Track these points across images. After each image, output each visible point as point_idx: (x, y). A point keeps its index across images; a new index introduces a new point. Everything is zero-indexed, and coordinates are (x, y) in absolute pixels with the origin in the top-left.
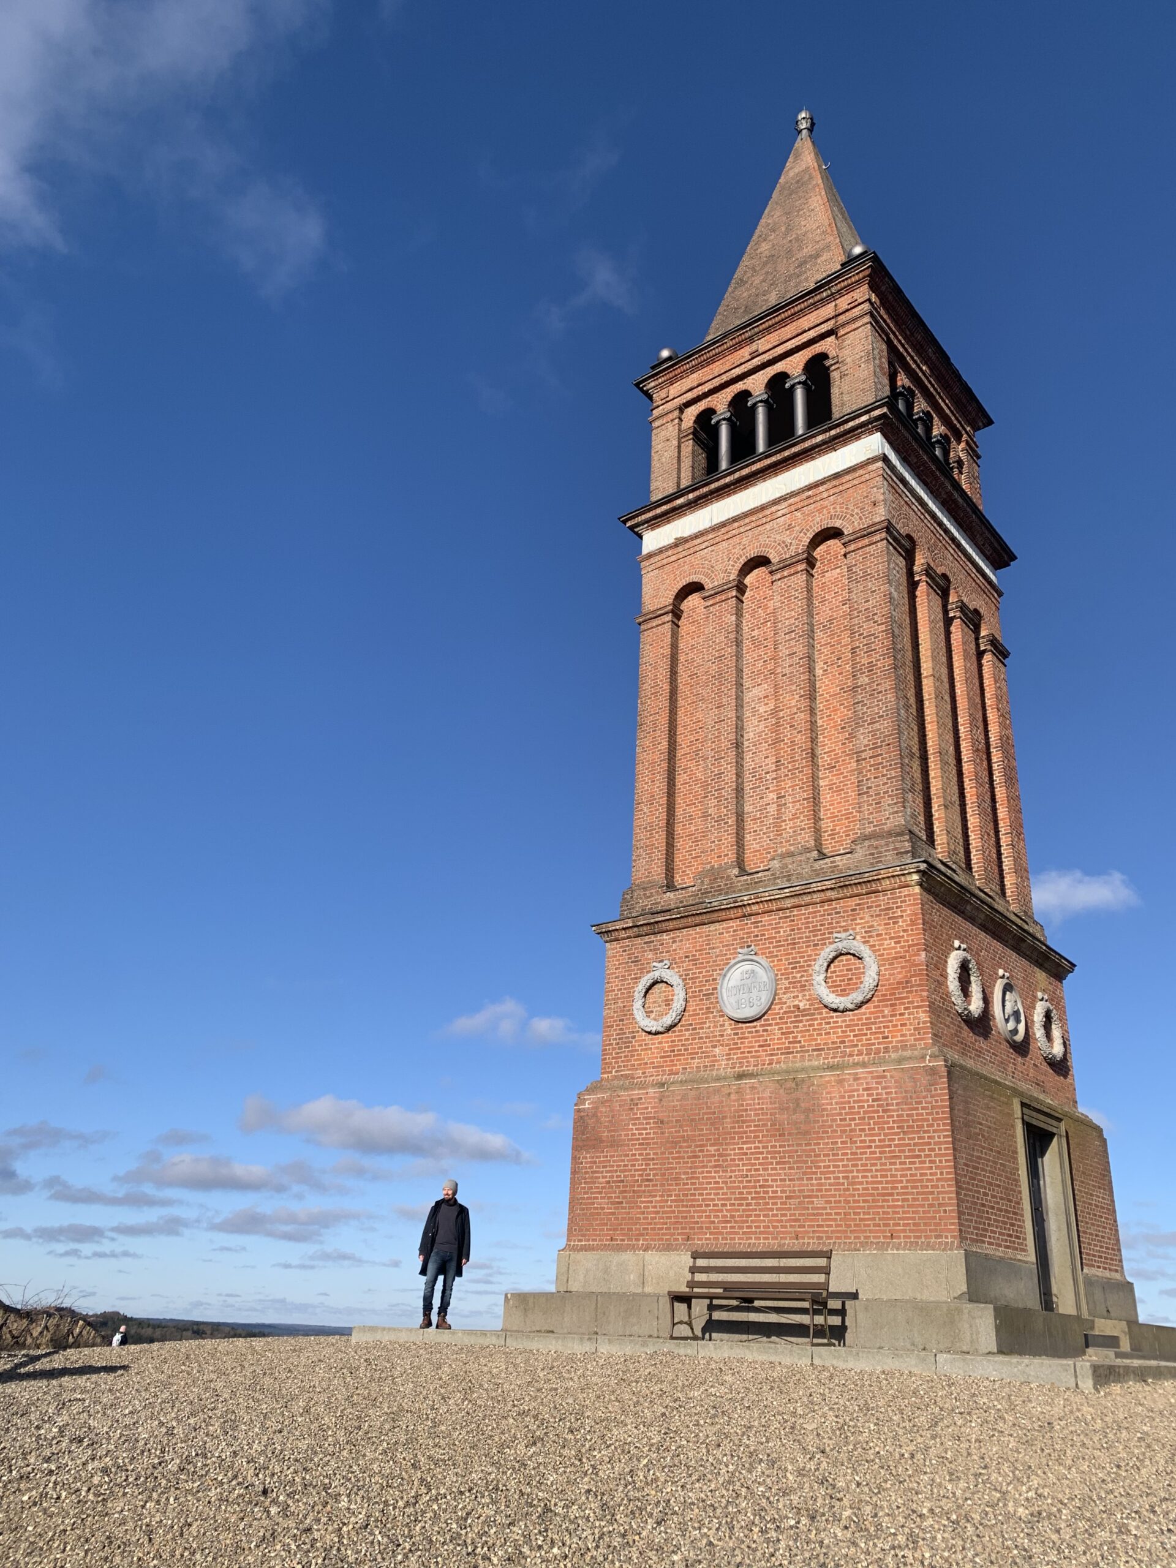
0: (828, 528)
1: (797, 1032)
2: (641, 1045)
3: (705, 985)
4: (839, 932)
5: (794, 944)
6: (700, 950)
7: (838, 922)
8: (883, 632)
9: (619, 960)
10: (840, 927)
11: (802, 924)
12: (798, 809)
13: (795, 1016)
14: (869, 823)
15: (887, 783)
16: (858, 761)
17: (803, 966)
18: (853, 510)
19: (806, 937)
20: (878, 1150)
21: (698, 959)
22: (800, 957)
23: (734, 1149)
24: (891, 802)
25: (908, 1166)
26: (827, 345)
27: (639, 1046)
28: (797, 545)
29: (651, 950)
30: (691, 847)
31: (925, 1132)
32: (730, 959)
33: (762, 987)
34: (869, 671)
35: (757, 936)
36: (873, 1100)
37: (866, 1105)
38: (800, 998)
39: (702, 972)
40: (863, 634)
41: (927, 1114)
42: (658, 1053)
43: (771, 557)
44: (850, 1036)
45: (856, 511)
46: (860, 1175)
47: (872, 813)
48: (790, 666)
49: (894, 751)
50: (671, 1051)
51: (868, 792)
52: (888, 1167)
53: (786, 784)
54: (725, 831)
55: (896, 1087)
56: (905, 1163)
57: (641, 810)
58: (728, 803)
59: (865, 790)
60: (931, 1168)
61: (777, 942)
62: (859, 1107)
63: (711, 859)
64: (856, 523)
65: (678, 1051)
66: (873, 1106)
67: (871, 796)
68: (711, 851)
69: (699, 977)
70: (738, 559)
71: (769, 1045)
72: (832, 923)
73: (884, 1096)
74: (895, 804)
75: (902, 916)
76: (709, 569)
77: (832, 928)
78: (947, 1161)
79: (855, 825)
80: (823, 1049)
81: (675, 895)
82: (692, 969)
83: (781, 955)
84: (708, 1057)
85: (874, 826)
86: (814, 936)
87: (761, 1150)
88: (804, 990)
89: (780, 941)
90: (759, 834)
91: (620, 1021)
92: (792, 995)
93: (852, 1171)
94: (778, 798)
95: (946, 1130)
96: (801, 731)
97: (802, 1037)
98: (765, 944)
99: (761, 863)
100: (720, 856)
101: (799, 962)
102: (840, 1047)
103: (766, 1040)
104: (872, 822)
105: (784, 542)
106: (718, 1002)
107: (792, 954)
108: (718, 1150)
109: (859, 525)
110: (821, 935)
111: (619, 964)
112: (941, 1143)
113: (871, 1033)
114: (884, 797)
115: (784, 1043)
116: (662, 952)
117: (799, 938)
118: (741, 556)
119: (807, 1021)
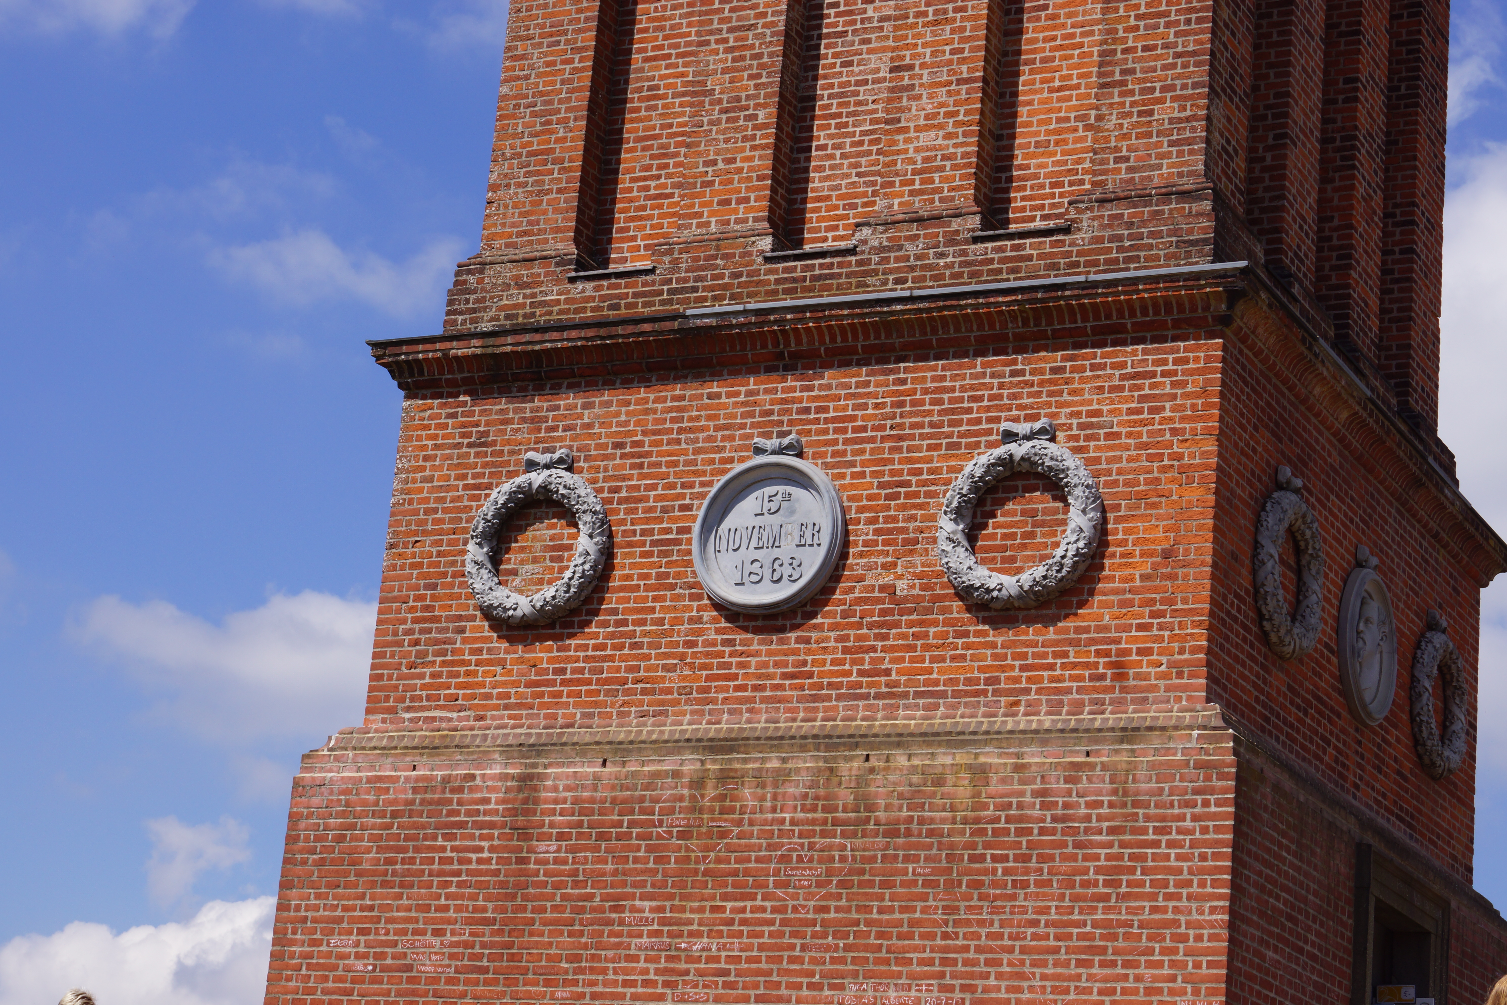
1: (884, 649)
2: (480, 651)
3: (660, 520)
4: (1016, 420)
5: (901, 438)
6: (655, 433)
7: (1014, 396)
9: (435, 437)
10: (1020, 407)
11: (926, 391)
12: (941, 105)
13: (883, 612)
14: (1117, 160)
15: (1174, 66)
17: (916, 495)
19: (932, 425)
20: (1052, 931)
21: (649, 454)
22: (911, 472)
23: (702, 910)
24: (1176, 114)
25: (1120, 970)
27: (473, 652)
29: (523, 420)
30: (649, 168)
31: (1168, 897)
32: (731, 460)
33: (808, 534)
35: (807, 410)
36: (1054, 819)
37: (1036, 827)
38: (899, 570)
39: (654, 487)
41: (1179, 857)
42: (520, 673)
44: (1012, 668)
46: (1004, 984)
47: (1126, 137)
50: (557, 671)
51: (1124, 83)
52: (1073, 971)
53: (918, 36)
54: (745, 139)
55: (1115, 792)
56: (1113, 964)
57: (523, 57)
58: (762, 66)
59: (1117, 77)
60: (1173, 979)
61: (855, 430)
62: (1020, 832)
63: (703, 205)
65: (574, 671)
66: (1053, 831)
67: (1132, 92)
68: (705, 184)
69: (646, 499)
71: (810, 675)
72: (1000, 397)
73: (1083, 811)
74: (1188, 119)
75: (1174, 397)
77: (999, 408)
78: (1210, 965)
79: (1078, 162)
80: (943, 695)
81: (597, 289)
82: (630, 478)
83: (863, 463)
84: (653, 691)
85: (1130, 169)
86: (952, 423)
87: (768, 916)
88: (911, 552)
89: (864, 429)
90: (832, 157)
91: (427, 587)
92: (880, 560)
93: (986, 976)
94: (892, 70)
95: (1220, 897)
97: (893, 661)
98: (826, 432)
99: (828, 229)
100: (728, 202)
101: (908, 484)
102: (985, 693)
103: (804, 663)
104: (1127, 159)
106: (689, 564)
107: (891, 461)
108: (661, 909)
110: (970, 422)
111: (436, 447)
112: (1199, 925)
113: (1064, 666)
114: (1161, 101)
115: (849, 673)
116: (555, 429)
117: (913, 426)
119: (910, 624)
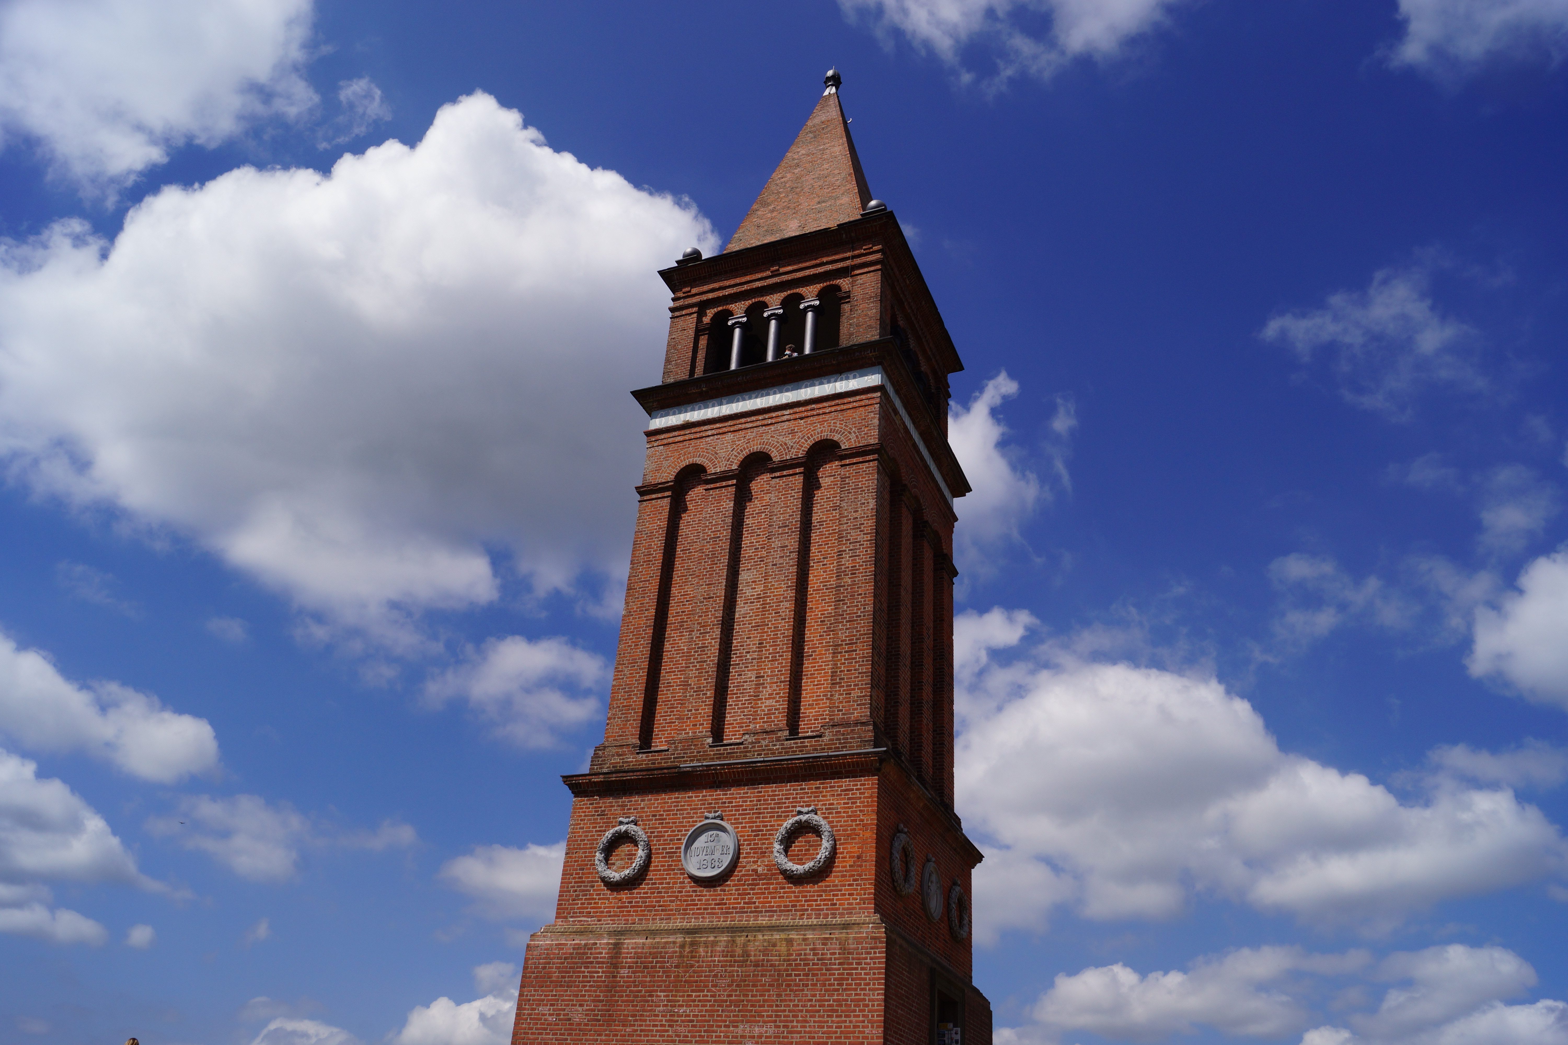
0: (827, 439)
1: (753, 894)
2: (599, 894)
3: (669, 844)
4: (802, 806)
5: (760, 813)
6: (668, 811)
7: (801, 798)
8: (867, 541)
9: (585, 812)
10: (804, 802)
11: (769, 796)
12: (774, 690)
13: (753, 880)
14: (838, 711)
15: (858, 677)
16: (834, 653)
17: (765, 835)
18: (851, 429)
19: (771, 808)
20: (817, 1003)
21: (665, 819)
22: (764, 826)
23: (683, 996)
24: (859, 694)
25: (843, 1019)
26: (844, 283)
27: (597, 895)
28: (798, 449)
29: (618, 806)
30: (667, 712)
31: (862, 989)
32: (696, 821)
33: (725, 850)
34: (851, 574)
35: (725, 803)
36: (818, 959)
37: (811, 963)
38: (759, 863)
39: (667, 832)
40: (849, 540)
41: (865, 974)
42: (615, 903)
43: (772, 455)
44: (802, 901)
45: (854, 429)
46: (799, 1025)
47: (841, 702)
48: (781, 557)
49: (867, 649)
50: (629, 902)
51: (840, 683)
52: (826, 1019)
53: (766, 665)
54: (702, 702)
55: (841, 949)
56: (841, 1016)
57: (621, 671)
58: (709, 676)
59: (838, 681)
60: (863, 1021)
61: (743, 810)
62: (805, 965)
63: (686, 726)
64: (852, 440)
65: (636, 902)
66: (818, 964)
67: (843, 686)
68: (687, 718)
69: (664, 836)
70: (741, 451)
71: (725, 904)
72: (796, 798)
73: (829, 956)
74: (863, 696)
75: (861, 798)
76: (713, 455)
77: (796, 802)
78: (878, 1016)
79: (824, 711)
80: (775, 912)
81: (647, 757)
82: (658, 828)
83: (746, 823)
84: (665, 910)
85: (843, 714)
86: (779, 808)
87: (709, 998)
88: (764, 857)
89: (746, 810)
90: (734, 709)
91: (580, 869)
92: (752, 860)
93: (793, 1021)
94: (756, 678)
95: (881, 989)
96: (785, 619)
97: (757, 898)
98: (732, 811)
99: (732, 735)
100: (696, 725)
101: (762, 831)
102: (791, 911)
103: (723, 899)
104: (842, 710)
105: (786, 444)
106: (680, 861)
107: (756, 822)
108: (668, 996)
109: (855, 442)
110: (785, 807)
111: (585, 816)
112: (873, 1000)
113: (821, 900)
114: (854, 689)
115: (740, 903)
116: (630, 809)
117: (764, 809)
118: (745, 449)
119: (763, 884)
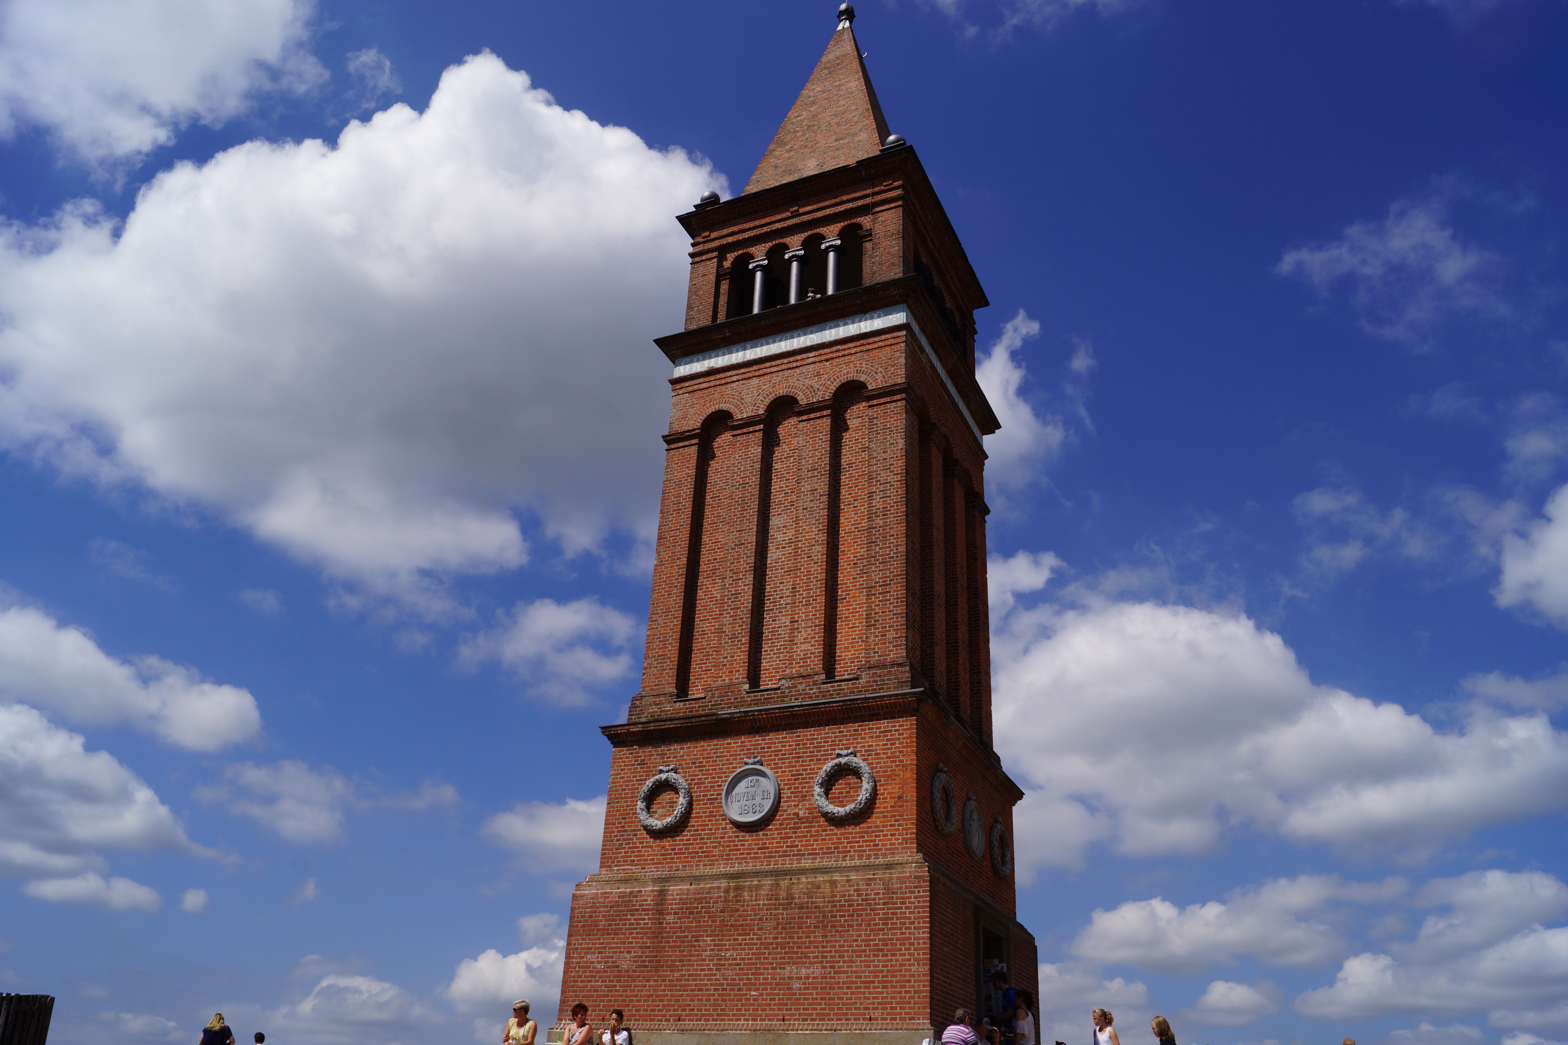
0: (853, 380)
1: (796, 837)
2: (643, 843)
3: (710, 791)
4: (841, 749)
5: (799, 757)
6: (707, 758)
7: (840, 741)
8: (897, 481)
9: (625, 762)
10: (843, 745)
11: (807, 740)
12: (809, 634)
13: (795, 823)
14: (874, 653)
15: (893, 618)
16: (868, 595)
17: (805, 778)
18: (877, 369)
19: (810, 752)
20: (863, 943)
21: (705, 766)
22: (804, 770)
23: (730, 940)
24: (895, 636)
25: (889, 958)
26: (865, 221)
27: (640, 843)
28: (824, 391)
29: (658, 755)
30: (703, 660)
31: (907, 928)
32: (736, 768)
33: (766, 795)
34: (883, 515)
35: (764, 748)
36: (862, 900)
37: (855, 903)
38: (800, 807)
39: (707, 778)
40: (879, 481)
41: (910, 913)
42: (658, 851)
43: (799, 398)
44: (844, 843)
45: (880, 369)
46: (846, 965)
47: (877, 644)
48: (811, 501)
49: (901, 590)
50: (672, 850)
51: (875, 625)
52: (872, 958)
53: (800, 610)
54: (738, 648)
55: (885, 889)
56: (887, 955)
58: (743, 622)
59: (873, 623)
60: (910, 960)
61: (782, 755)
62: (850, 906)
63: (722, 673)
64: (879, 380)
65: (679, 849)
66: (862, 905)
67: (878, 628)
68: (724, 665)
69: (704, 783)
70: (767, 395)
71: (768, 848)
72: (835, 741)
73: (873, 896)
74: (899, 637)
75: (899, 739)
76: (738, 401)
77: (835, 745)
78: (924, 954)
79: (860, 654)
80: (818, 854)
81: (684, 705)
82: (698, 775)
83: (786, 767)
84: (709, 856)
85: (879, 656)
86: (818, 751)
87: (755, 941)
88: (804, 800)
89: (785, 754)
90: (770, 654)
91: (623, 819)
92: (793, 803)
93: (839, 962)
94: (791, 622)
95: (926, 927)
96: (818, 563)
97: (799, 842)
98: (771, 756)
99: (769, 681)
100: (732, 672)
101: (802, 774)
102: (834, 853)
103: (766, 844)
104: (878, 652)
105: (812, 387)
106: (721, 807)
107: (796, 766)
108: (714, 941)
109: (882, 382)
110: (825, 751)
111: (625, 766)
112: (918, 939)
113: (863, 841)
114: (889, 631)
115: (782, 847)
116: (669, 757)
117: (804, 753)
118: (770, 393)
119: (805, 827)
